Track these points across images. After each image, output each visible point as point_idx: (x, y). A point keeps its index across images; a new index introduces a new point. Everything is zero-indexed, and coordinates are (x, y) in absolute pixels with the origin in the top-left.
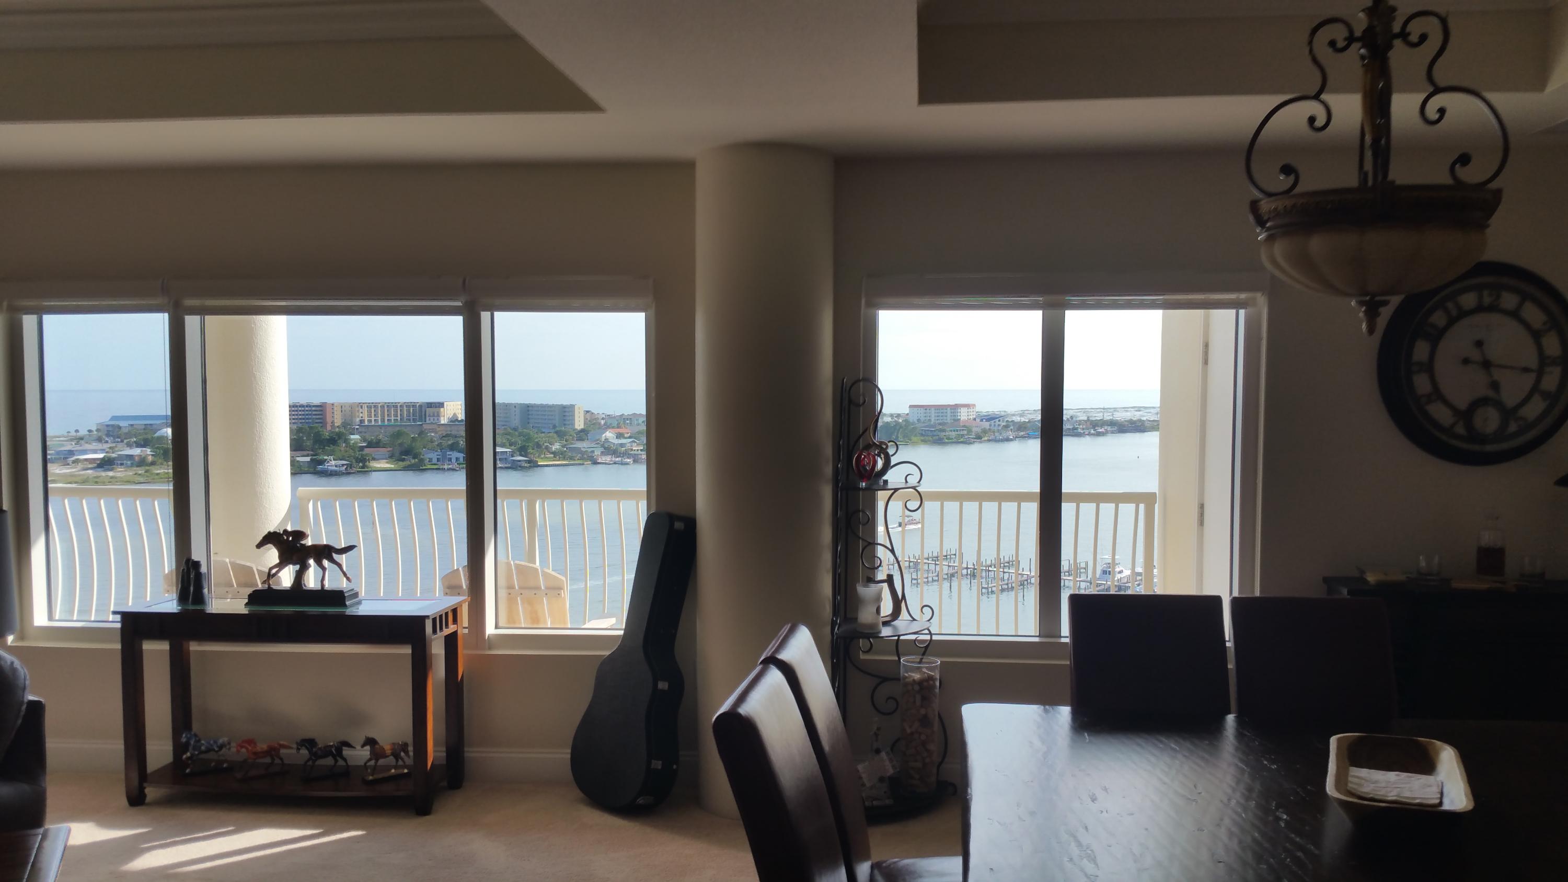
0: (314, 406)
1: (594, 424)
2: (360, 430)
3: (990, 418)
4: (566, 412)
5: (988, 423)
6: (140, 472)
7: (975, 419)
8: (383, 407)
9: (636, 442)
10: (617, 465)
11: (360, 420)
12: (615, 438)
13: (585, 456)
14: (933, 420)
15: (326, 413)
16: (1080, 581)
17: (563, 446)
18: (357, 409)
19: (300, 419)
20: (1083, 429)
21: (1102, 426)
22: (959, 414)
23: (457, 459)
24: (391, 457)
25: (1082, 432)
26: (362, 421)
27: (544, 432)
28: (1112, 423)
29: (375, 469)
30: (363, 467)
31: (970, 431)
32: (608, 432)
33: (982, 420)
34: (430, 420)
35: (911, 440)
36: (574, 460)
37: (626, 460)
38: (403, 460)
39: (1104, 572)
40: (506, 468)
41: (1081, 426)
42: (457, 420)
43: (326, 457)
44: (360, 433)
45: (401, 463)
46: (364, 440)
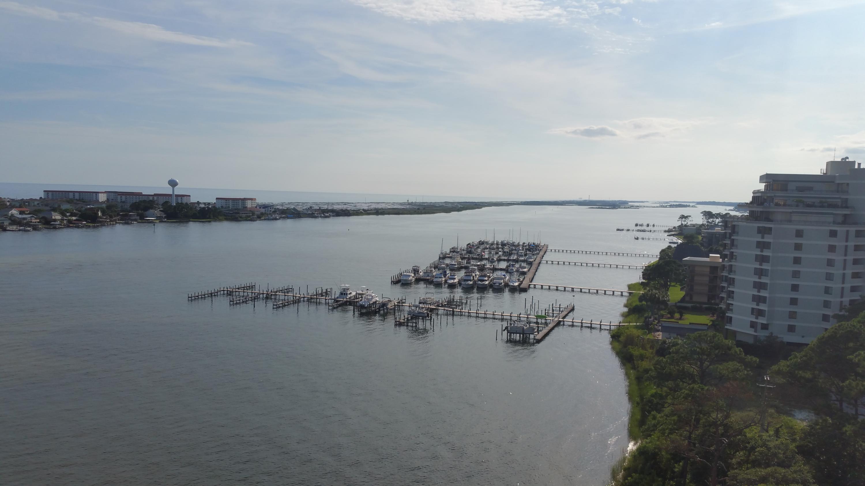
3: (265, 206)
5: (264, 210)
7: (256, 207)
9: (34, 217)
10: (21, 232)
12: (19, 213)
14: (231, 207)
16: (328, 299)
20: (317, 214)
21: (327, 213)
22: (246, 204)
25: (317, 215)
28: (333, 211)
31: (253, 214)
32: (13, 210)
33: (260, 208)
35: (218, 218)
37: (27, 228)
39: (341, 294)
41: (316, 212)
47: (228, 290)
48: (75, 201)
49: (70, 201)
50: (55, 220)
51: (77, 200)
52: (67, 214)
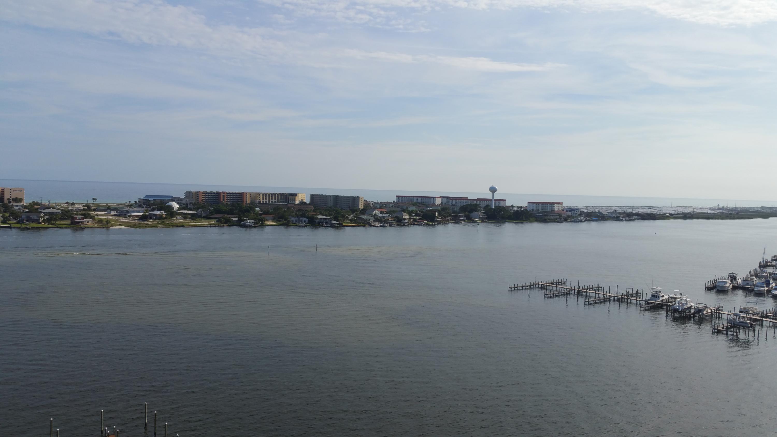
0: (238, 194)
1: (369, 207)
2: (259, 206)
3: (571, 210)
4: (355, 200)
5: (570, 213)
6: (159, 222)
7: (563, 210)
8: (269, 195)
9: (390, 216)
10: (382, 227)
11: (259, 201)
12: (379, 213)
13: (366, 222)
14: (540, 210)
15: (243, 198)
16: (639, 300)
17: (355, 217)
18: (257, 196)
19: (232, 200)
20: (622, 217)
21: (632, 216)
22: (554, 207)
23: (305, 221)
24: (274, 220)
25: (622, 219)
26: (259, 202)
27: (344, 210)
28: (638, 215)
29: (267, 225)
30: (261, 224)
31: (560, 216)
32: (375, 211)
33: (567, 211)
34: (290, 202)
35: (529, 220)
36: (360, 224)
37: (386, 225)
38: (280, 221)
39: (653, 296)
40: (328, 227)
41: (621, 216)
42: (303, 202)
43: (245, 218)
44: (259, 207)
45: (279, 222)
46: (261, 210)
47: (543, 284)
48: (418, 204)
49: (414, 204)
50: (405, 219)
51: (419, 203)
52: (413, 214)
